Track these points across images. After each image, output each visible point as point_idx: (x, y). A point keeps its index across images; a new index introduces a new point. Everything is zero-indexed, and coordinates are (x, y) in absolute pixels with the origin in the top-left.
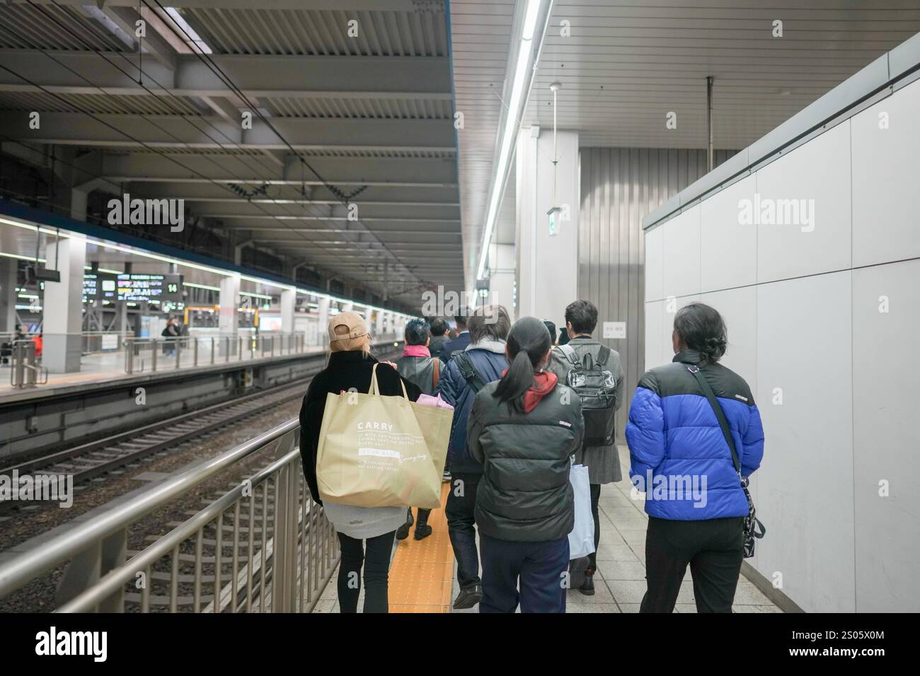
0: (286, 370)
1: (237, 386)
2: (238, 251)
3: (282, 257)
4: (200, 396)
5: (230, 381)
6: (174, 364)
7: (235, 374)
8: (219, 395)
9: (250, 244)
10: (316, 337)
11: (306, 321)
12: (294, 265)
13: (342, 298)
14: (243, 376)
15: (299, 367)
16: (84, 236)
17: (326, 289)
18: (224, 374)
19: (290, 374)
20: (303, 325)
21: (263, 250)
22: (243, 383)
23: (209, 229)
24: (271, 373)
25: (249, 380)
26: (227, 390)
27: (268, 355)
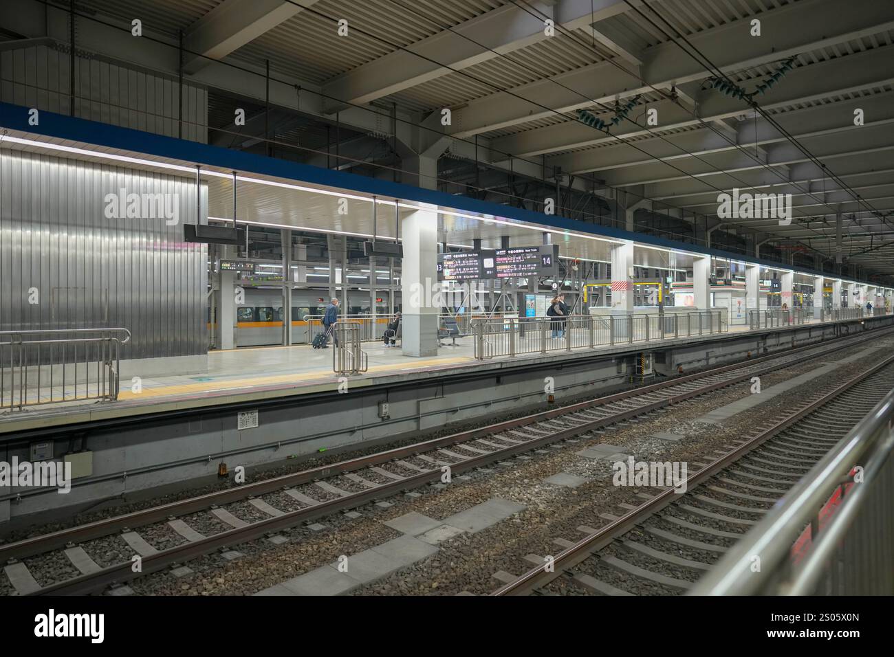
0: (702, 354)
1: (634, 373)
2: (629, 214)
3: (690, 219)
4: (585, 384)
5: (624, 366)
6: (539, 348)
7: (632, 358)
8: (611, 382)
9: (645, 204)
10: (743, 314)
11: (729, 295)
12: (707, 229)
13: (780, 267)
14: (640, 362)
15: (719, 351)
16: (436, 206)
17: (754, 255)
18: (616, 359)
19: (707, 359)
20: (724, 300)
21: (664, 212)
22: (640, 370)
23: (591, 192)
24: (679, 358)
25: (647, 367)
26: (621, 377)
27: (670, 336)
